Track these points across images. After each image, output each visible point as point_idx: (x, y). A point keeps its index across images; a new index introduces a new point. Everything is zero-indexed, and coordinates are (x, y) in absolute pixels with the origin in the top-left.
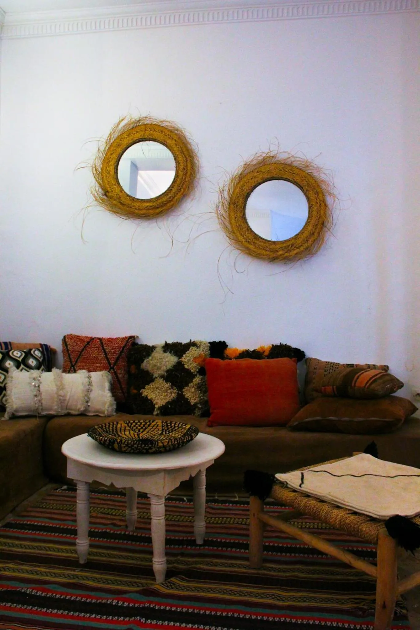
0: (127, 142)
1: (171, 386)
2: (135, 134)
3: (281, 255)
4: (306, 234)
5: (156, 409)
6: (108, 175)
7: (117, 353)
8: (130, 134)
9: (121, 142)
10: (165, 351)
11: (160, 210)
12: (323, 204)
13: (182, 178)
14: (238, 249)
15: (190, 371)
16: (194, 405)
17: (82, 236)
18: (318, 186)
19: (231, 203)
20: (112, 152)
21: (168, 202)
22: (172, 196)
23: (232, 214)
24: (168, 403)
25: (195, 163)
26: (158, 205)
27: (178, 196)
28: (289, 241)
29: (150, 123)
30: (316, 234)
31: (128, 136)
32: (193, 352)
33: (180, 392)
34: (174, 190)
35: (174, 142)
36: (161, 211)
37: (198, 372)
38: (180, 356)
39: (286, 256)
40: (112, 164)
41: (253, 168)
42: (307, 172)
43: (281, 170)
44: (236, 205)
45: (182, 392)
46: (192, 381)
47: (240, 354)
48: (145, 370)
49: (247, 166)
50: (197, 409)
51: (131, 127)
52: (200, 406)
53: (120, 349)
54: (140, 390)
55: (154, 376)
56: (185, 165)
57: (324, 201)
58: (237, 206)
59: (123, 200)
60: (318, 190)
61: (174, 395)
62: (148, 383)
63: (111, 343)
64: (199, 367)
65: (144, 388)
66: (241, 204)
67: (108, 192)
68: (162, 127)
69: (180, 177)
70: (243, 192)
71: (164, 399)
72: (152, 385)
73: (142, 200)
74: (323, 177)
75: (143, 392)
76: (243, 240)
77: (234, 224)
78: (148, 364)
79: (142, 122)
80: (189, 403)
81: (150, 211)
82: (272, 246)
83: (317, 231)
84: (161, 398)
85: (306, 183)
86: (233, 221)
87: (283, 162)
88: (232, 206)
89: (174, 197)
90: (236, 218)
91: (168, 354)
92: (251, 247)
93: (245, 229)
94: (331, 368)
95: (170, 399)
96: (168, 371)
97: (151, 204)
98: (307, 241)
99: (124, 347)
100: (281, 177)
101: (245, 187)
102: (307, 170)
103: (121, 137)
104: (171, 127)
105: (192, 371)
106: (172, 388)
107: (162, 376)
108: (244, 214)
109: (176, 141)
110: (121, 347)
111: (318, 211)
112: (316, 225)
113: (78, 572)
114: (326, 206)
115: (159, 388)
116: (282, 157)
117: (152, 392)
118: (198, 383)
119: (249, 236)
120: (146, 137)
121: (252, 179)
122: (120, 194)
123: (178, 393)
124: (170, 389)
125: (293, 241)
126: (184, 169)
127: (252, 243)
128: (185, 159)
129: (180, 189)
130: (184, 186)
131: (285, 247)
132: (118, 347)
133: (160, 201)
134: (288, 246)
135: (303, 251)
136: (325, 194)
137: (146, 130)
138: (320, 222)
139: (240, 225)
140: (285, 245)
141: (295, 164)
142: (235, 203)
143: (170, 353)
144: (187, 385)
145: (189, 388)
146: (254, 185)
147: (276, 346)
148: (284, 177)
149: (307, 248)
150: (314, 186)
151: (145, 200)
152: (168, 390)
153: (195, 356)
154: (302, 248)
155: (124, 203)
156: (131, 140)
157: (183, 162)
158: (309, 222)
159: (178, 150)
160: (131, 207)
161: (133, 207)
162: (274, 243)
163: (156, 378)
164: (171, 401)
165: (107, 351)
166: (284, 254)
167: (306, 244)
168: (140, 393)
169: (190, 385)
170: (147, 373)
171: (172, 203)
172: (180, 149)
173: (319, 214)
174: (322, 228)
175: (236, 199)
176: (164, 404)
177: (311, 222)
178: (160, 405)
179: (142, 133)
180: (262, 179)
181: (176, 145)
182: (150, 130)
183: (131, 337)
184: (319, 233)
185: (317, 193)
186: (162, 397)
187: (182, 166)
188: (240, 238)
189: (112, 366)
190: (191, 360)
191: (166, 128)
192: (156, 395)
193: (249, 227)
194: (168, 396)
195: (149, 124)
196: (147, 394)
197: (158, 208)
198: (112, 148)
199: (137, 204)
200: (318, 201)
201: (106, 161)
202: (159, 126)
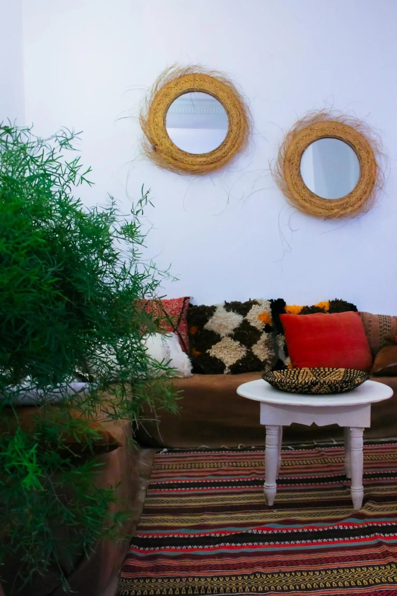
0: (175, 91)
1: (240, 344)
2: (183, 83)
3: (336, 213)
4: (359, 192)
5: (227, 368)
6: (156, 127)
7: (177, 314)
8: (177, 83)
9: (168, 92)
10: (228, 311)
11: (213, 165)
12: (373, 164)
13: (236, 133)
14: (294, 207)
15: (257, 328)
16: (264, 361)
17: (127, 192)
18: (369, 145)
19: (286, 160)
20: (159, 102)
21: (222, 158)
22: (226, 152)
23: (287, 171)
24: (238, 361)
25: (248, 118)
26: (212, 160)
27: (232, 151)
28: (344, 199)
29: (200, 73)
30: (368, 193)
31: (176, 85)
32: (256, 310)
33: (249, 350)
34: (229, 145)
35: (226, 94)
36: (215, 167)
37: (264, 329)
38: (245, 315)
39: (342, 214)
40: (160, 115)
41: (306, 125)
42: (358, 131)
43: (334, 128)
44: (291, 162)
45: (251, 350)
46: (259, 339)
47: (302, 310)
48: (210, 330)
49: (300, 123)
50: (267, 365)
51: (178, 76)
52: (270, 362)
53: (180, 310)
54: (206, 351)
55: (221, 336)
56: (239, 119)
57: (374, 160)
58: (292, 164)
59: (175, 154)
60: (369, 150)
61: (244, 353)
62: (214, 343)
63: (169, 305)
64: (265, 325)
65: (210, 348)
66: (297, 161)
67: (157, 145)
68: (212, 77)
69: (234, 132)
70: (298, 150)
71: (234, 358)
72: (219, 344)
73: (195, 155)
74: (373, 136)
75: (210, 352)
76: (299, 198)
77: (290, 181)
78: (212, 324)
79: (191, 71)
80: (258, 360)
81: (203, 167)
82: (328, 205)
83: (369, 189)
84: (230, 357)
85: (358, 141)
86: (288, 179)
87: (335, 120)
88: (287, 162)
89: (228, 152)
90: (291, 176)
91: (231, 313)
92: (307, 205)
93: (300, 187)
94: (385, 320)
95: (240, 356)
96: (235, 330)
97: (204, 159)
98: (361, 199)
99: (183, 308)
100: (335, 136)
101: (300, 144)
102: (358, 129)
103: (167, 85)
104: (221, 78)
105: (259, 328)
106: (241, 346)
107: (230, 335)
108: (300, 172)
109: (227, 93)
110: (180, 308)
111: (370, 170)
112: (368, 184)
113: (277, 512)
114: (376, 165)
115: (228, 347)
116: (335, 115)
117: (220, 351)
118: (266, 340)
119: (305, 194)
120: (196, 87)
121: (306, 136)
122: (171, 148)
123: (247, 351)
124: (239, 347)
125: (348, 199)
126: (237, 123)
127: (308, 201)
128: (238, 113)
129: (234, 144)
130: (238, 141)
131: (340, 205)
132: (177, 308)
133: (213, 156)
134: (344, 204)
135: (356, 209)
136: (374, 153)
137: (195, 80)
138: (371, 181)
139: (296, 183)
140: (340, 203)
141: (347, 123)
142: (290, 161)
143: (233, 311)
144: (256, 343)
145: (257, 345)
146: (308, 142)
147: (333, 301)
148: (338, 135)
149: (360, 207)
150: (365, 146)
151: (198, 155)
152: (237, 348)
153: (259, 314)
154: (356, 206)
155: (176, 158)
156: (180, 90)
157: (237, 116)
158: (362, 181)
159: (231, 103)
160: (183, 162)
161: (185, 162)
162: (330, 201)
163: (223, 337)
164: (241, 359)
165: (168, 313)
166: (339, 212)
167: (360, 202)
168: (207, 354)
169: (258, 342)
170: (212, 333)
171: (226, 158)
172: (232, 102)
173: (370, 173)
174: (373, 187)
175: (291, 157)
176: (235, 363)
177: (364, 181)
178: (230, 364)
179: (192, 83)
180: (316, 137)
181: (229, 98)
182: (199, 80)
183: (186, 298)
184: (371, 191)
185: (368, 152)
186: (232, 355)
187: (235, 121)
188: (296, 196)
189: (175, 327)
190: (256, 318)
191: (216, 79)
192: (225, 354)
193: (304, 185)
194: (238, 355)
195: (198, 74)
196: (215, 354)
197: (212, 163)
198: (159, 98)
199: (190, 159)
200: (369, 160)
201: (153, 111)
202: (209, 76)
